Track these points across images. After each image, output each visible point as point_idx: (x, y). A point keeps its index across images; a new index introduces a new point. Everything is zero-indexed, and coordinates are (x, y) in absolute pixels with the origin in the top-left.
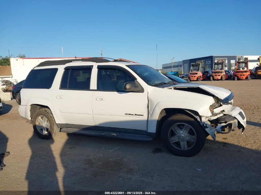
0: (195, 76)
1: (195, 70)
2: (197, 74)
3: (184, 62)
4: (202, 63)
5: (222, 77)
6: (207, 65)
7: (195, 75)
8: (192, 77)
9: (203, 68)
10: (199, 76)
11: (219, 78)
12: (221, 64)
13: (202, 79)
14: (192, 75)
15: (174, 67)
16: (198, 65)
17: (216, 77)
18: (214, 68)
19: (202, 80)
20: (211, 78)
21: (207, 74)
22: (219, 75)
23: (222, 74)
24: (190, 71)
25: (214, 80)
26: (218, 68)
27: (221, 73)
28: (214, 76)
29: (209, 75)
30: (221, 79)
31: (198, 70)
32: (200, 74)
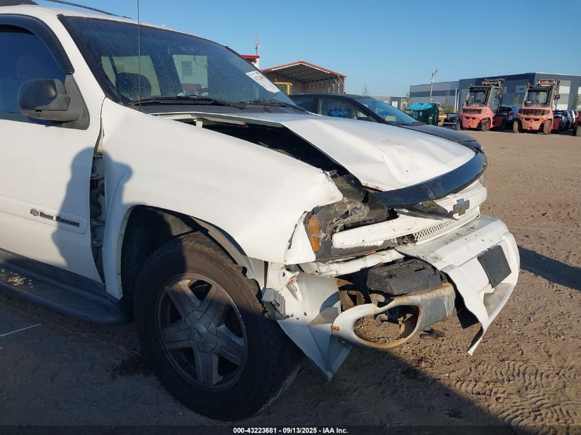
0: (474, 118)
1: (477, 101)
2: (479, 111)
3: (463, 83)
4: (497, 85)
5: (542, 126)
6: (517, 94)
7: (475, 115)
8: (468, 118)
9: (497, 100)
10: (484, 119)
11: (536, 126)
12: (544, 91)
13: (492, 126)
14: (468, 115)
15: (436, 93)
16: (486, 91)
17: (526, 125)
18: (525, 99)
19: (492, 130)
20: (516, 125)
21: (506, 114)
22: (538, 120)
23: (544, 117)
24: (465, 104)
25: (522, 130)
26: (538, 101)
27: (543, 114)
28: (524, 121)
29: (511, 118)
30: (541, 130)
31: (485, 103)
32: (488, 112)
